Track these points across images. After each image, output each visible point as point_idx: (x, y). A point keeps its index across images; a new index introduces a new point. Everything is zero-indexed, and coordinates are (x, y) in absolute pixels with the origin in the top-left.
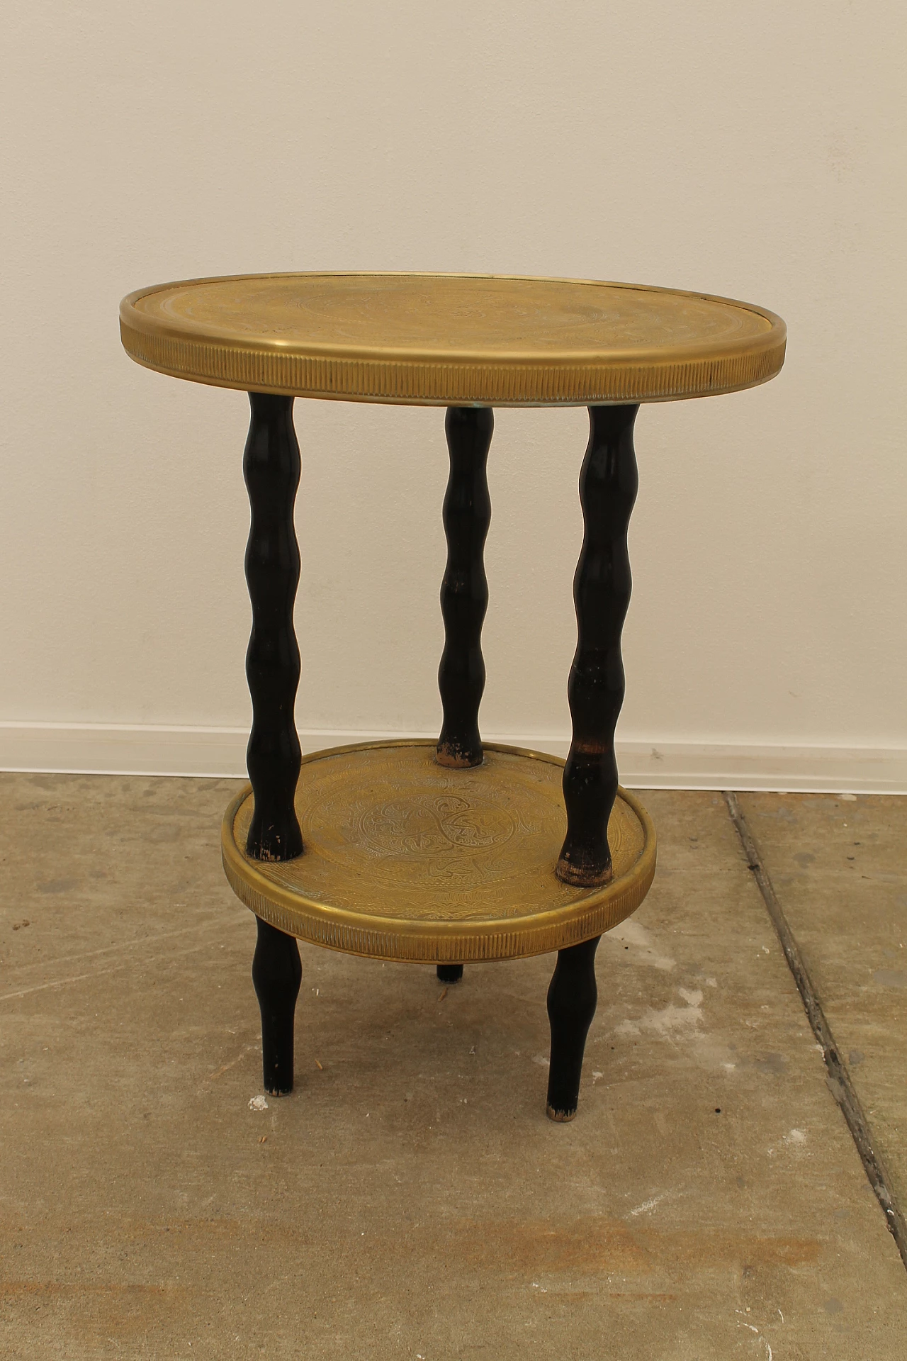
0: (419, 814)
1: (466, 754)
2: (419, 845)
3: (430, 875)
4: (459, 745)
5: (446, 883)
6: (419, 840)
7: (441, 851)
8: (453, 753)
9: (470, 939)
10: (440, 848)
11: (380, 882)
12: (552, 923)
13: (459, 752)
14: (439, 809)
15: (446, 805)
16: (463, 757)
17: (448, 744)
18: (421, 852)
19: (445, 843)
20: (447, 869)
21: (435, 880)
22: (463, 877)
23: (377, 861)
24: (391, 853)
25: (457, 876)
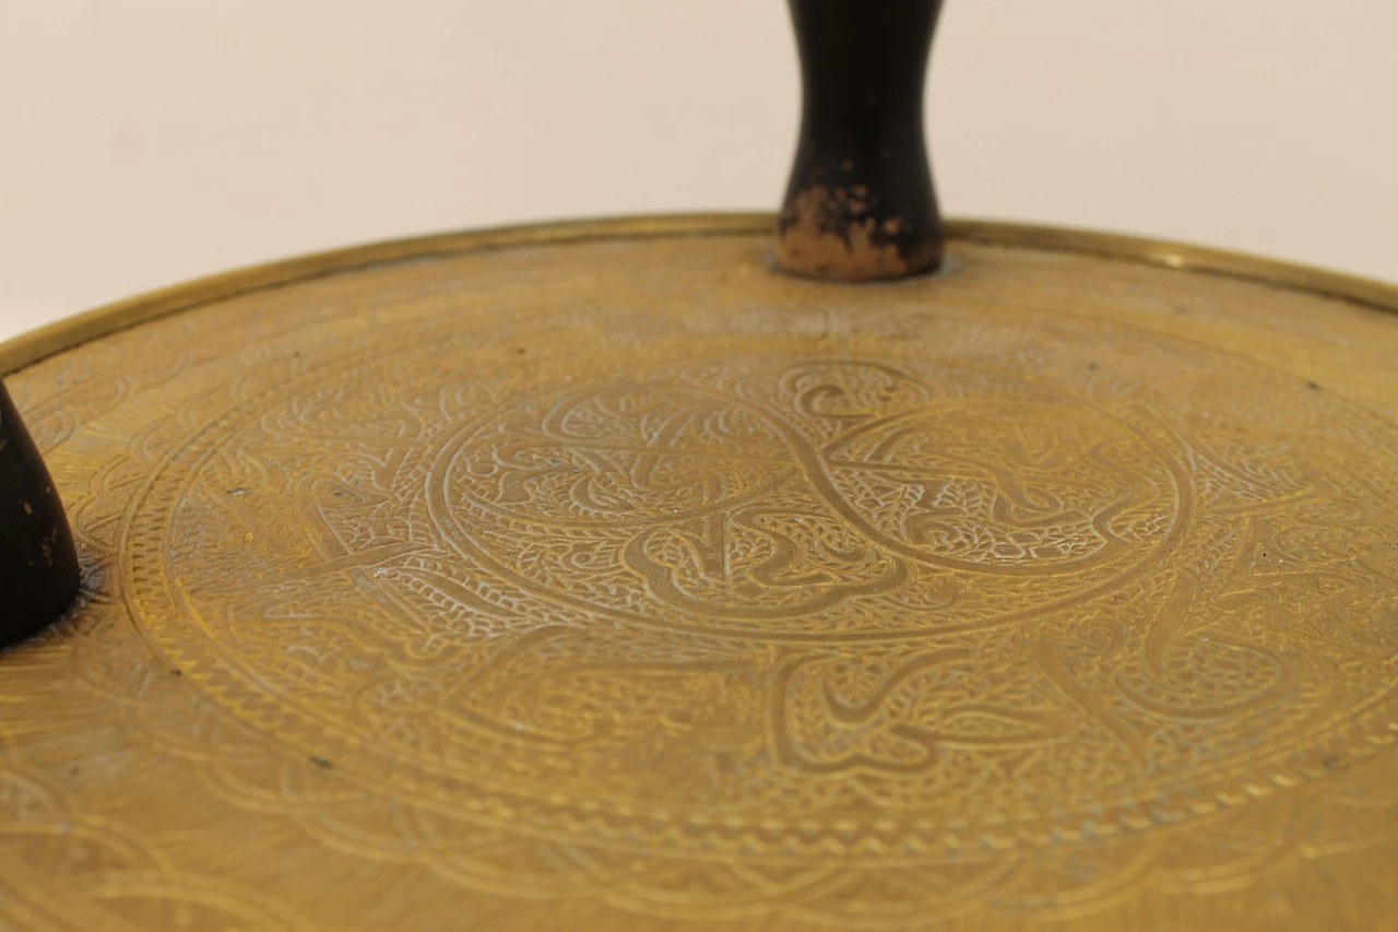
0: (714, 425)
1: (891, 227)
2: (714, 566)
3: (788, 758)
4: (861, 191)
5: (905, 826)
6: (719, 543)
7: (838, 594)
8: (838, 224)
10: (835, 580)
11: (446, 826)
13: (862, 218)
14: (807, 399)
15: (834, 391)
16: (878, 239)
17: (819, 193)
18: (731, 605)
19: (857, 555)
20: (893, 714)
21: (828, 801)
22: (1008, 767)
23: (467, 668)
24: (555, 613)
25: (969, 759)
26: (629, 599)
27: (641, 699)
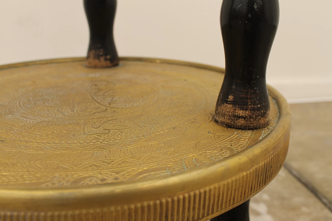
0: (73, 92)
1: (108, 57)
2: (73, 111)
3: (85, 134)
4: (102, 50)
5: (104, 140)
6: (74, 108)
9: (149, 206)
10: (94, 111)
12: (242, 171)
13: (102, 56)
14: (91, 87)
15: (96, 85)
17: (93, 51)
18: (75, 116)
19: (99, 108)
20: (103, 127)
21: (91, 138)
22: (122, 133)
23: (28, 127)
24: (43, 119)
25: (115, 132)
26: (57, 116)
27: (59, 129)
